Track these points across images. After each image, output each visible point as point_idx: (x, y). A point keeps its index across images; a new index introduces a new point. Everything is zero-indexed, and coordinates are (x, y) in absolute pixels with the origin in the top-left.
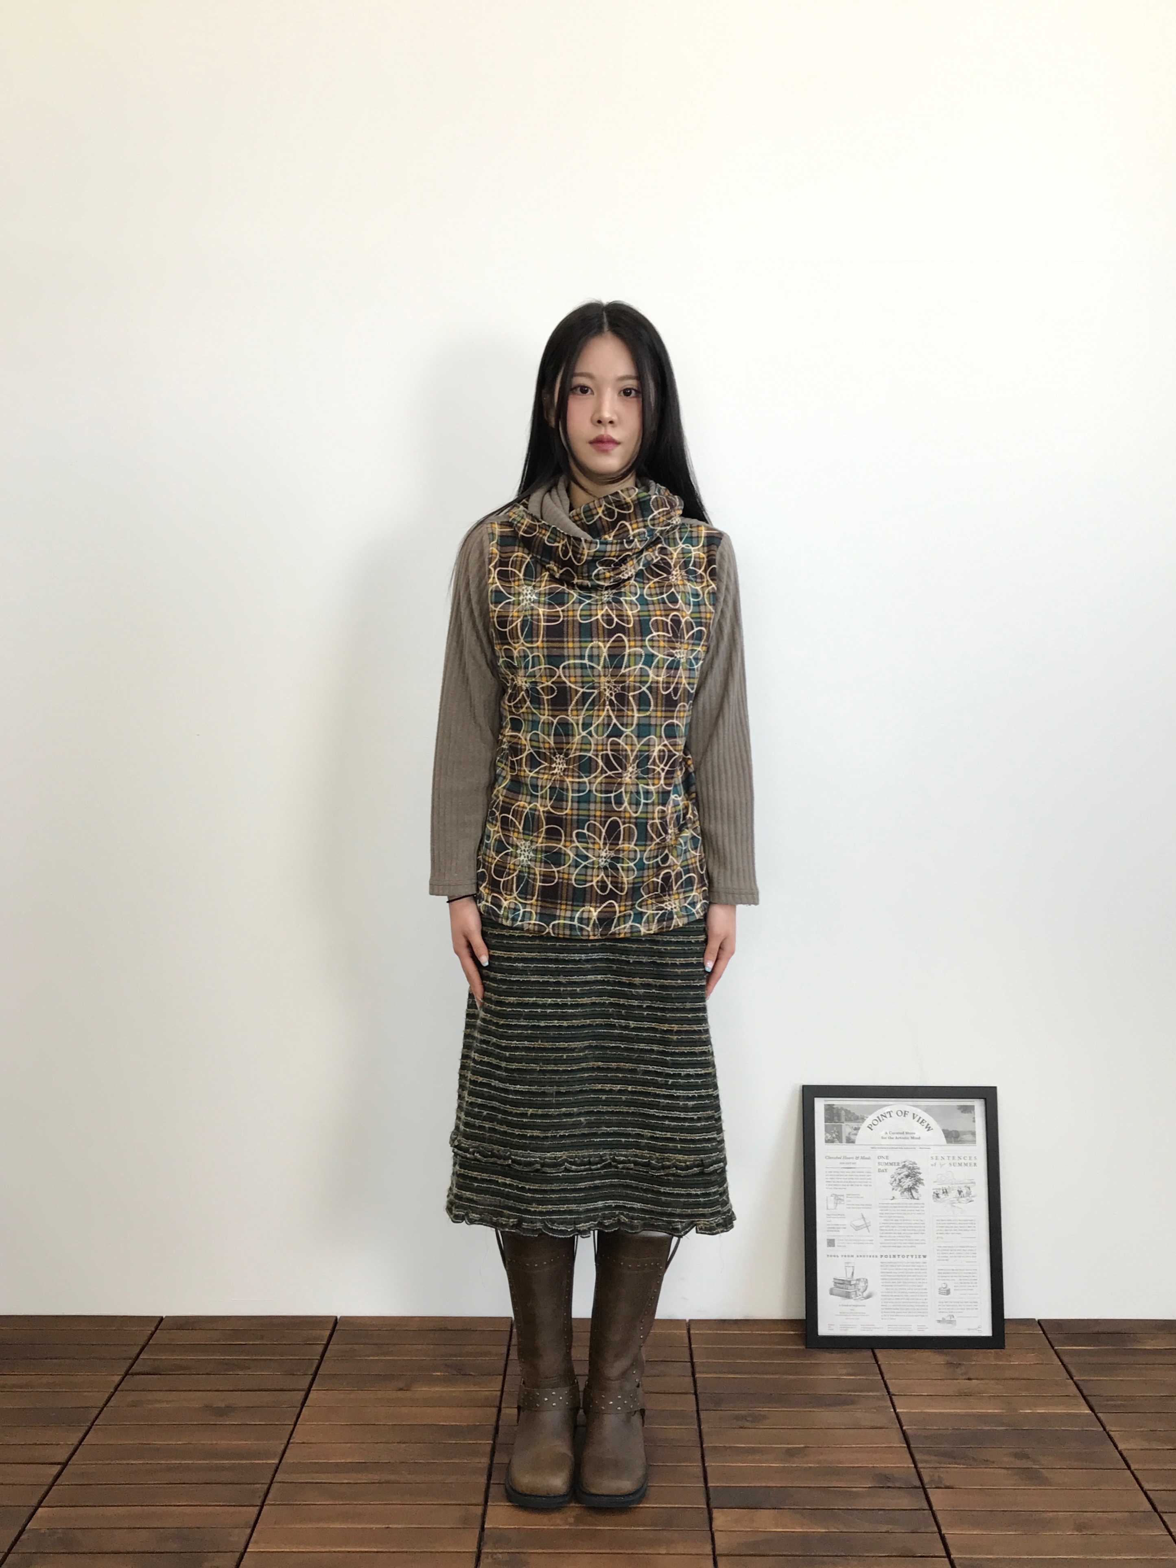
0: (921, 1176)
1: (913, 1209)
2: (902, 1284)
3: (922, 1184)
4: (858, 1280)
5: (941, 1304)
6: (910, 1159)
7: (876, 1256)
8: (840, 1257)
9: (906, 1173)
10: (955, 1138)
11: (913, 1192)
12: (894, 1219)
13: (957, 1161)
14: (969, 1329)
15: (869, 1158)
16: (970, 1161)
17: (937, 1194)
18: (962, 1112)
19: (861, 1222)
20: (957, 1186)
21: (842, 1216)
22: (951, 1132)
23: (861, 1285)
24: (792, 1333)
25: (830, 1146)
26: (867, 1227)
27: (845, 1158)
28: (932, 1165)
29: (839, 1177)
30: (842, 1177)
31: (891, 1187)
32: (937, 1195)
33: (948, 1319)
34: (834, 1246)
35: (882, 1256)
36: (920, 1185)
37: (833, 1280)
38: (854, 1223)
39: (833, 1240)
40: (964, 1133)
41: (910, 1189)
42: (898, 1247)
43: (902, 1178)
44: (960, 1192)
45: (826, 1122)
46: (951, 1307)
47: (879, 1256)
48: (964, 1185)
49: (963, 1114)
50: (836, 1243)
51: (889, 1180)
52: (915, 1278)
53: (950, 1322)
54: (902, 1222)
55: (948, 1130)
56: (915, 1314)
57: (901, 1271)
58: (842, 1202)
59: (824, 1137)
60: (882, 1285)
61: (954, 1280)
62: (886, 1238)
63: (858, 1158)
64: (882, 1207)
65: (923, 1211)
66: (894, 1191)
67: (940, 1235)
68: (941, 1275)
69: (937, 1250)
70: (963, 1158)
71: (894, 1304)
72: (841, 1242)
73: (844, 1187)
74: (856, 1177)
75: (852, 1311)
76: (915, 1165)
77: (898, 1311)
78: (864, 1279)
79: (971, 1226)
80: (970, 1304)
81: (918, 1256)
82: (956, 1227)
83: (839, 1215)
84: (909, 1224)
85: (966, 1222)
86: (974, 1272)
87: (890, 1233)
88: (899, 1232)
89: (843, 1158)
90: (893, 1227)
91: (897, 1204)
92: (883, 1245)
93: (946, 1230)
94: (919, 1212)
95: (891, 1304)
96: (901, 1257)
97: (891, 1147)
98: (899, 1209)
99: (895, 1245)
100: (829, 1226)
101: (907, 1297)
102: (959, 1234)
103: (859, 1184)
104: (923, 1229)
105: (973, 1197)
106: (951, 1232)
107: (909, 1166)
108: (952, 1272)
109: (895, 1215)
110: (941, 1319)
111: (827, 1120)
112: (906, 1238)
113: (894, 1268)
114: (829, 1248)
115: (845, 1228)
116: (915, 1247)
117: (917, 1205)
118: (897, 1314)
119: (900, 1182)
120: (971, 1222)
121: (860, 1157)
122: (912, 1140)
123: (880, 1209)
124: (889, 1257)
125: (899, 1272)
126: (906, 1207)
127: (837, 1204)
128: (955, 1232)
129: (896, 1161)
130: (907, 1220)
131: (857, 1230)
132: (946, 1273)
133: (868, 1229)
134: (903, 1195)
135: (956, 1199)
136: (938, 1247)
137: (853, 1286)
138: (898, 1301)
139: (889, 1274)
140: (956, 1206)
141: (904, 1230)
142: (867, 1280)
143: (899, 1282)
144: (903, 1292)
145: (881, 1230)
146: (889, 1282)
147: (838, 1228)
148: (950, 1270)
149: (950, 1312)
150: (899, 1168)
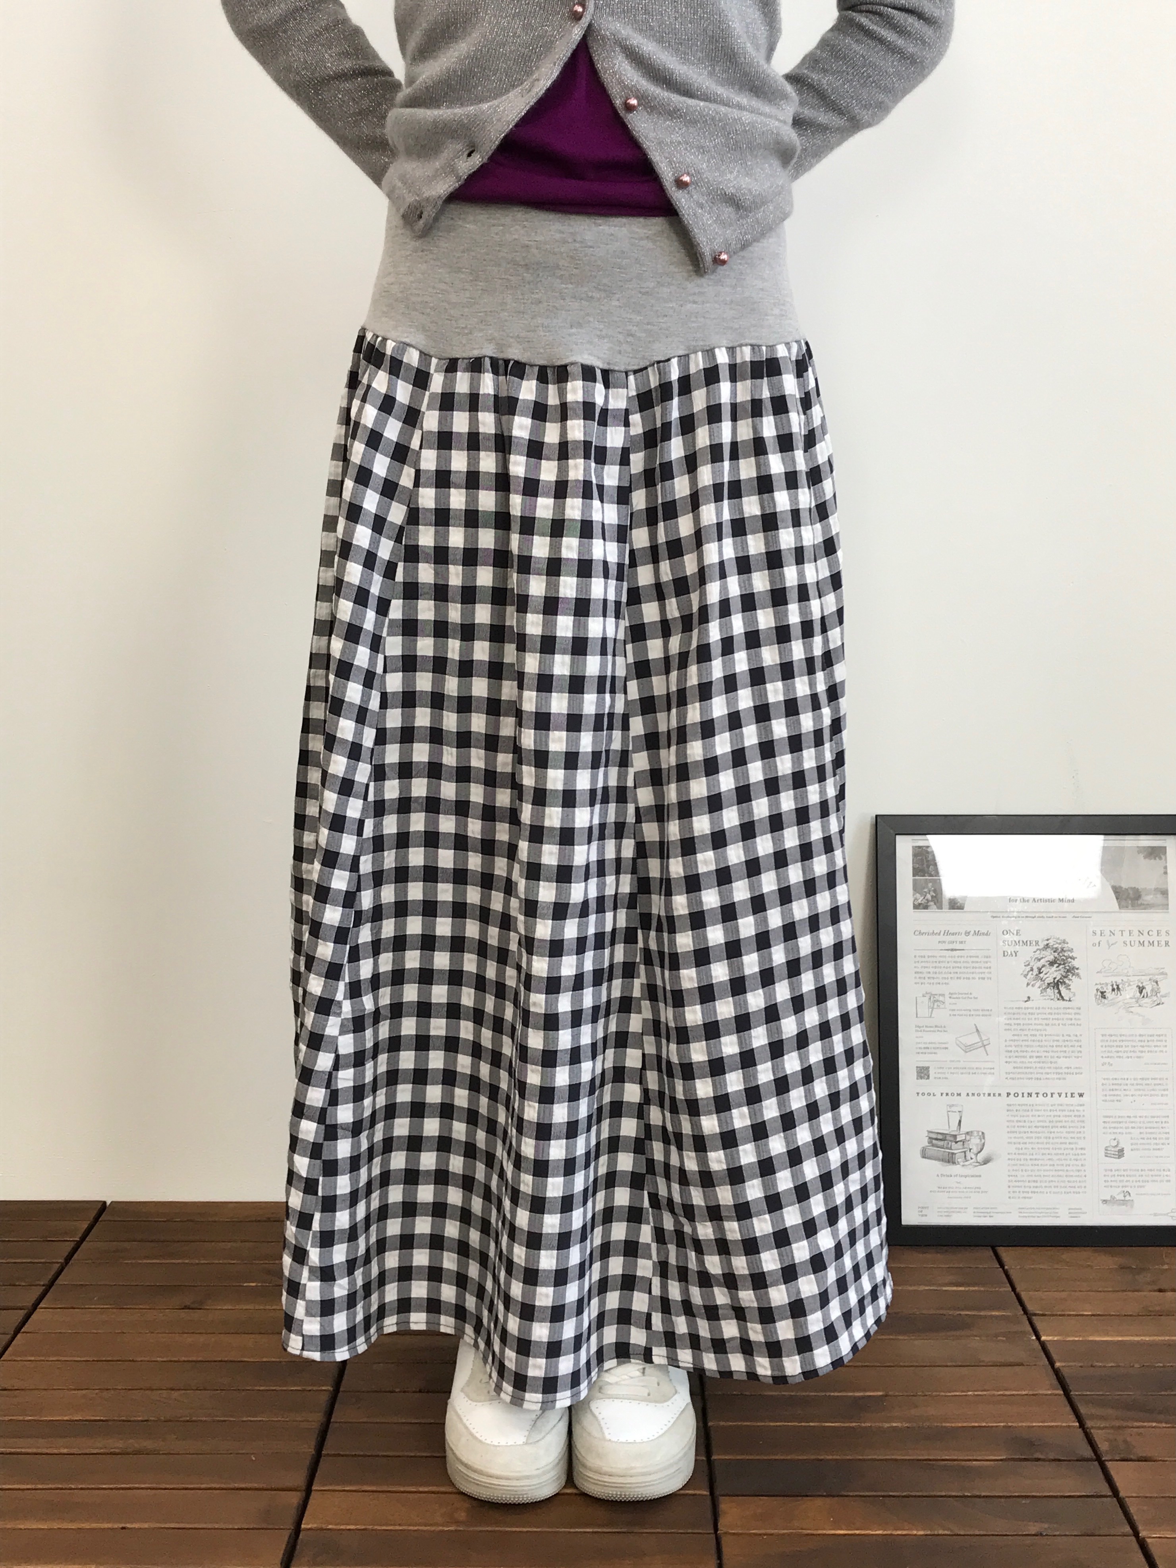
0: (1075, 963)
1: (1061, 1016)
2: (1043, 1140)
3: (1078, 975)
4: (967, 1133)
5: (1110, 1173)
6: (1057, 936)
7: (1000, 1095)
8: (938, 1096)
9: (1051, 958)
10: (1132, 900)
11: (1062, 988)
12: (1029, 1033)
13: (1136, 938)
14: (1155, 1215)
15: (988, 934)
16: (1159, 938)
17: (1102, 993)
18: (1145, 857)
19: (975, 1039)
20: (1137, 978)
21: (941, 1028)
22: (1127, 890)
23: (974, 1142)
25: (922, 914)
26: (984, 1046)
27: (947, 933)
28: (1094, 945)
29: (937, 965)
30: (942, 965)
31: (1026, 981)
32: (1103, 995)
33: (1122, 1197)
34: (928, 1078)
35: (1008, 1094)
36: (1074, 978)
37: (927, 1134)
38: (961, 1039)
39: (928, 1068)
40: (1150, 891)
41: (1056, 985)
42: (1037, 1079)
43: (1044, 966)
44: (1141, 989)
45: (914, 876)
46: (1126, 1179)
47: (1004, 1095)
48: (1148, 978)
49: (1148, 861)
50: (932, 1072)
51: (1023, 969)
52: (1062, 1130)
53: (1124, 1202)
54: (1044, 1038)
55: (1121, 887)
56: (1063, 1190)
57: (1040, 1119)
58: (942, 1006)
59: (912, 899)
60: (1009, 1143)
61: (1130, 1133)
62: (1016, 1065)
63: (969, 933)
64: (1009, 1013)
65: (1079, 1019)
66: (1030, 987)
67: (1107, 1060)
68: (1107, 1125)
69: (1103, 1084)
70: (1145, 933)
71: (1030, 1173)
72: (940, 1071)
73: (945, 981)
74: (965, 965)
75: (958, 1185)
76: (1066, 945)
77: (1035, 1184)
78: (978, 1132)
79: (1159, 1044)
80: (1158, 1173)
81: (1069, 1095)
82: (1132, 1046)
83: (936, 1026)
84: (1054, 1041)
85: (1150, 1038)
86: (1164, 1120)
87: (1024, 1057)
88: (1039, 1054)
89: (942, 933)
90: (1028, 1046)
91: (1032, 1008)
92: (1012, 1076)
93: (1118, 1052)
94: (1070, 1022)
95: (1025, 1173)
96: (1040, 1096)
97: (1024, 915)
98: (1036, 1016)
99: (1030, 1076)
100: (920, 1046)
101: (1051, 1163)
102: (1138, 1057)
103: (971, 976)
104: (1079, 1049)
105: (1162, 996)
106: (1125, 1055)
107: (1055, 946)
108: (1128, 1120)
109: (1031, 1027)
110: (1108, 1198)
111: (916, 872)
112: (1049, 1065)
113: (1030, 1113)
114: (920, 1081)
115: (946, 1048)
116: (1064, 1079)
117: (1068, 1011)
118: (1036, 1190)
119: (1040, 973)
120: (1159, 1038)
121: (972, 932)
122: (1061, 903)
123: (1005, 1017)
124: (1020, 1095)
125: (1038, 1121)
126: (1051, 1014)
127: (933, 1008)
128: (1132, 1054)
129: (1034, 939)
130: (1051, 1035)
131: (966, 1052)
132: (1117, 1122)
133: (985, 1049)
134: (1045, 994)
135: (1134, 1000)
136: (1104, 1079)
137: (962, 1143)
138: (1035, 1168)
139: (1020, 1124)
140: (1132, 1012)
141: (1046, 1051)
142: (983, 1133)
143: (1038, 1138)
144: (1044, 1154)
145: (1006, 1051)
146: (1022, 1138)
147: (935, 1048)
148: (1123, 1117)
149: (1123, 1187)
150: (1037, 949)
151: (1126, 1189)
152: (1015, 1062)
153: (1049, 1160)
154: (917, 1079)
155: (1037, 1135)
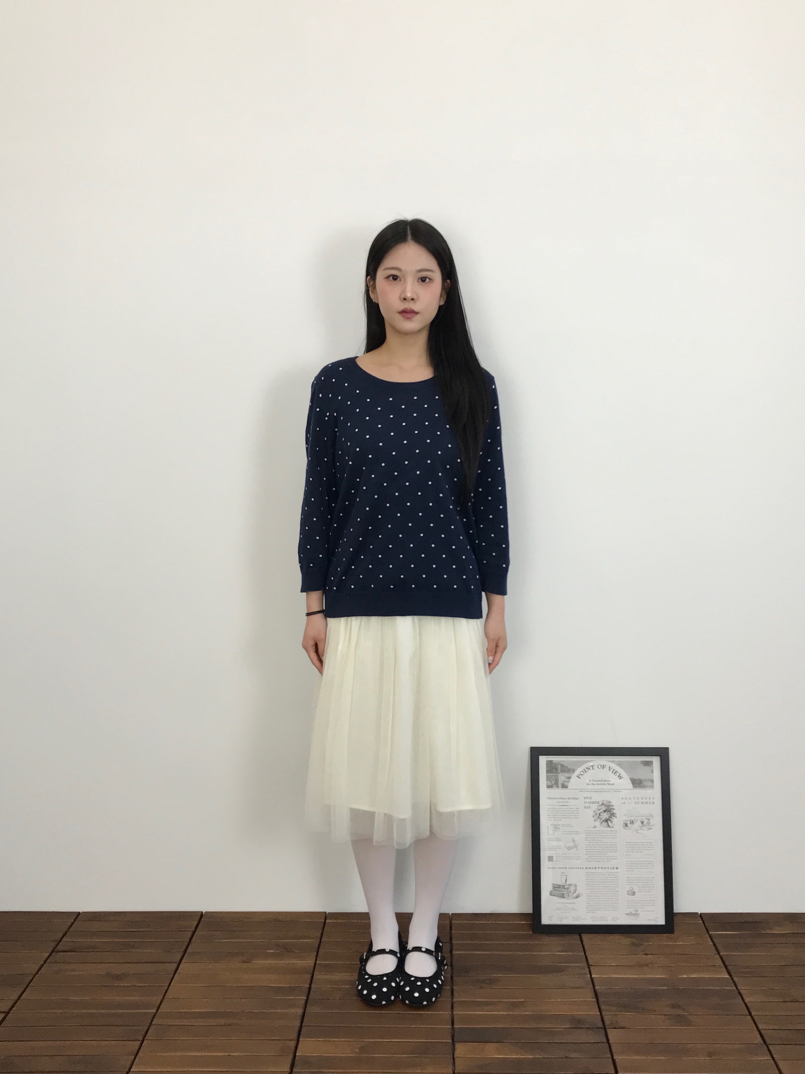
0: (615, 811)
1: (609, 834)
2: (601, 888)
3: (616, 817)
4: (570, 885)
5: (629, 902)
6: (607, 799)
7: (583, 868)
8: (557, 869)
9: (604, 809)
10: (638, 784)
11: (609, 822)
12: (595, 841)
13: (640, 801)
14: (649, 920)
15: (577, 799)
16: (650, 801)
18: (644, 766)
19: (572, 844)
20: (640, 818)
21: (558, 840)
22: (636, 780)
23: (572, 889)
24: (523, 923)
25: (551, 790)
26: (576, 847)
27: (561, 798)
28: (622, 803)
29: (557, 812)
30: (559, 812)
31: (594, 819)
32: (626, 825)
33: (634, 912)
34: (553, 861)
36: (614, 818)
37: (552, 885)
38: (566, 844)
39: (552, 857)
40: (646, 780)
41: (606, 821)
42: (599, 861)
43: (601, 813)
44: (642, 823)
45: (547, 773)
46: (636, 904)
47: (585, 867)
48: (645, 817)
50: (554, 858)
51: (592, 814)
52: (609, 883)
54: (601, 844)
55: (633, 779)
56: (610, 909)
57: (600, 878)
58: (558, 830)
59: (546, 783)
60: (587, 889)
61: (638, 885)
62: (590, 855)
64: (587, 833)
65: (616, 836)
66: (596, 822)
67: (629, 853)
68: (628, 881)
69: (626, 864)
70: (644, 798)
71: (595, 902)
72: (558, 858)
73: (560, 819)
74: (569, 812)
75: (566, 907)
76: (611, 804)
77: (597, 907)
78: (574, 884)
79: (650, 846)
80: (650, 902)
81: (612, 868)
82: (639, 847)
83: (556, 839)
84: (605, 845)
85: (646, 844)
86: (652, 879)
87: (594, 852)
88: (600, 851)
89: (558, 799)
90: (595, 847)
91: (597, 831)
92: (588, 860)
93: (632, 850)
94: (613, 837)
95: (593, 902)
96: (600, 868)
97: (593, 790)
98: (599, 834)
99: (595, 860)
100: (549, 847)
101: (605, 897)
102: (641, 852)
103: (571, 817)
104: (616, 848)
105: (651, 826)
106: (636, 851)
107: (606, 804)
108: (637, 879)
109: (596, 839)
110: (629, 913)
111: (548, 772)
112: (604, 855)
113: (595, 876)
114: (549, 862)
115: (560, 848)
116: (610, 861)
117: (611, 832)
118: (598, 909)
119: (600, 815)
120: (650, 844)
121: (571, 798)
122: (608, 785)
123: (585, 835)
124: (592, 868)
125: (599, 880)
126: (604, 833)
127: (555, 831)
128: (639, 851)
129: (598, 801)
130: (604, 843)
131: (568, 850)
132: (632, 880)
133: (577, 849)
134: (602, 825)
135: (639, 827)
136: (627, 861)
137: (566, 889)
138: (598, 900)
139: (591, 881)
140: (638, 833)
141: (602, 849)
142: (576, 885)
143: (599, 887)
144: (601, 894)
145: (586, 849)
146: (592, 887)
147: (555, 848)
148: (635, 878)
149: (635, 908)
150: (599, 805)
151: (636, 909)
152: (590, 854)
153: (604, 896)
154: (548, 861)
155: (598, 886)
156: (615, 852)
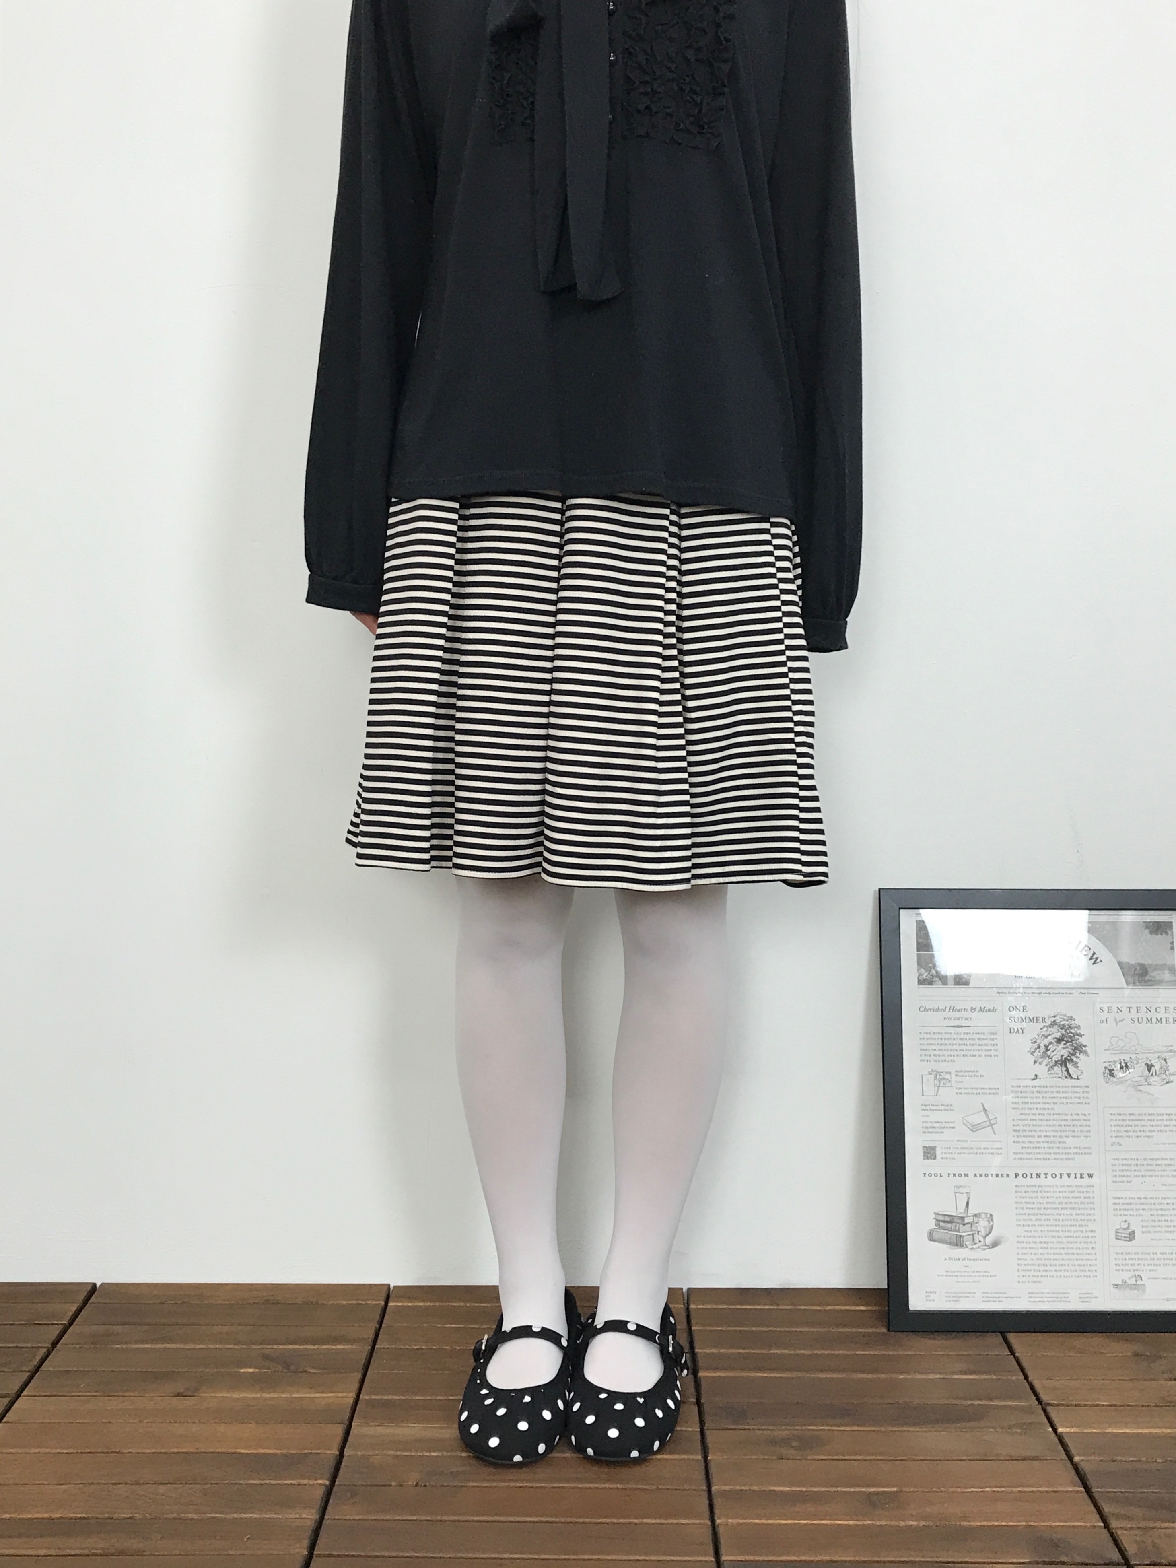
0: (1083, 1041)
1: (1070, 1095)
2: (1052, 1222)
3: (1086, 1053)
4: (975, 1215)
5: (1120, 1256)
6: (1064, 1012)
7: (1008, 1175)
8: (945, 1175)
9: (1058, 1035)
10: (1140, 976)
11: (1070, 1066)
12: (1037, 1112)
13: (1143, 1014)
14: (1168, 1300)
15: (994, 1010)
16: (1166, 1015)
17: (1111, 1071)
18: (1151, 933)
19: (980, 1118)
20: (1145, 1056)
21: (949, 1107)
22: (1132, 966)
23: (983, 1224)
24: (863, 1308)
25: (925, 990)
26: (991, 1125)
27: (953, 1009)
28: (1101, 1021)
29: (943, 1041)
30: (948, 1042)
31: (1033, 1059)
32: (1111, 1073)
33: (1133, 1281)
34: (935, 1158)
35: (1017, 1175)
36: (1082, 1056)
37: (934, 1216)
38: (967, 1118)
39: (933, 1149)
40: (1157, 968)
41: (1063, 1062)
42: (1045, 1159)
43: (1051, 1043)
44: (1149, 1067)
45: (919, 950)
46: (1137, 1262)
47: (1012, 1175)
48: (1157, 1055)
49: (1154, 936)
50: (938, 1152)
51: (1028, 1046)
52: (1073, 1212)
53: (1135, 1287)
54: (1052, 1117)
55: (1127, 964)
56: (1074, 1274)
57: (1051, 1200)
58: (948, 1084)
59: (918, 975)
60: (1018, 1225)
61: (1141, 1215)
62: (1024, 1145)
63: (975, 1009)
64: (1017, 1092)
65: (1088, 1098)
66: (1037, 1065)
67: (1118, 1140)
68: (1118, 1207)
69: (1112, 1165)
70: (1153, 1010)
71: (1040, 1257)
72: (949, 1151)
73: (952, 1058)
74: (971, 1042)
75: (966, 1269)
76: (1073, 1022)
77: (1045, 1268)
78: (986, 1214)
79: (1168, 1123)
81: (1078, 1176)
82: (1142, 1126)
83: (942, 1105)
84: (1062, 1120)
85: (1160, 1117)
87: (1032, 1137)
88: (1048, 1134)
89: (948, 1009)
90: (1035, 1125)
91: (1040, 1087)
92: (1019, 1156)
93: (1127, 1131)
94: (1080, 1101)
95: (1033, 1257)
96: (1049, 1176)
97: (1031, 991)
98: (1045, 1095)
99: (1039, 1156)
100: (926, 1125)
101: (1061, 1246)
102: (1149, 1137)
103: (977, 1053)
104: (1088, 1128)
105: (1170, 1074)
106: (1135, 1134)
107: (1063, 1023)
108: (1139, 1201)
109: (1038, 1106)
110: (1120, 1282)
111: (921, 947)
112: (1058, 1145)
113: (1039, 1195)
114: (927, 1161)
115: (953, 1128)
116: (1074, 1159)
117: (1076, 1089)
118: (1045, 1274)
119: (1047, 1050)
120: (1167, 1117)
121: (977, 1009)
123: (1013, 1095)
124: (1029, 1176)
125: (1047, 1203)
126: (1059, 1092)
127: (939, 1087)
128: (1141, 1134)
129: (1040, 1015)
130: (1059, 1114)
131: (973, 1131)
132: (1127, 1204)
133: (993, 1129)
134: (1052, 1072)
135: (1142, 1078)
136: (1114, 1159)
137: (969, 1225)
138: (1045, 1251)
139: (1028, 1206)
140: (1140, 1090)
141: (1054, 1131)
142: (991, 1215)
143: (1048, 1220)
144: (1053, 1237)
145: (1014, 1131)
146: (1031, 1220)
147: (941, 1128)
148: (1133, 1198)
149: (1134, 1271)
150: (1044, 1026)
151: (1137, 1273)
152: (1023, 1142)
153: (1059, 1242)
154: (924, 1159)
155: (1046, 1217)
156: (1087, 1137)
